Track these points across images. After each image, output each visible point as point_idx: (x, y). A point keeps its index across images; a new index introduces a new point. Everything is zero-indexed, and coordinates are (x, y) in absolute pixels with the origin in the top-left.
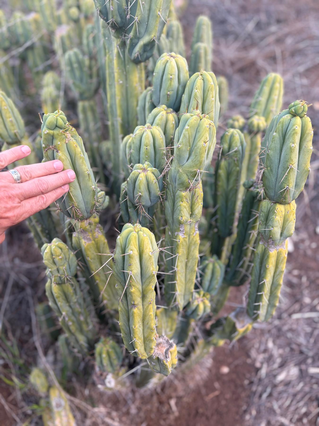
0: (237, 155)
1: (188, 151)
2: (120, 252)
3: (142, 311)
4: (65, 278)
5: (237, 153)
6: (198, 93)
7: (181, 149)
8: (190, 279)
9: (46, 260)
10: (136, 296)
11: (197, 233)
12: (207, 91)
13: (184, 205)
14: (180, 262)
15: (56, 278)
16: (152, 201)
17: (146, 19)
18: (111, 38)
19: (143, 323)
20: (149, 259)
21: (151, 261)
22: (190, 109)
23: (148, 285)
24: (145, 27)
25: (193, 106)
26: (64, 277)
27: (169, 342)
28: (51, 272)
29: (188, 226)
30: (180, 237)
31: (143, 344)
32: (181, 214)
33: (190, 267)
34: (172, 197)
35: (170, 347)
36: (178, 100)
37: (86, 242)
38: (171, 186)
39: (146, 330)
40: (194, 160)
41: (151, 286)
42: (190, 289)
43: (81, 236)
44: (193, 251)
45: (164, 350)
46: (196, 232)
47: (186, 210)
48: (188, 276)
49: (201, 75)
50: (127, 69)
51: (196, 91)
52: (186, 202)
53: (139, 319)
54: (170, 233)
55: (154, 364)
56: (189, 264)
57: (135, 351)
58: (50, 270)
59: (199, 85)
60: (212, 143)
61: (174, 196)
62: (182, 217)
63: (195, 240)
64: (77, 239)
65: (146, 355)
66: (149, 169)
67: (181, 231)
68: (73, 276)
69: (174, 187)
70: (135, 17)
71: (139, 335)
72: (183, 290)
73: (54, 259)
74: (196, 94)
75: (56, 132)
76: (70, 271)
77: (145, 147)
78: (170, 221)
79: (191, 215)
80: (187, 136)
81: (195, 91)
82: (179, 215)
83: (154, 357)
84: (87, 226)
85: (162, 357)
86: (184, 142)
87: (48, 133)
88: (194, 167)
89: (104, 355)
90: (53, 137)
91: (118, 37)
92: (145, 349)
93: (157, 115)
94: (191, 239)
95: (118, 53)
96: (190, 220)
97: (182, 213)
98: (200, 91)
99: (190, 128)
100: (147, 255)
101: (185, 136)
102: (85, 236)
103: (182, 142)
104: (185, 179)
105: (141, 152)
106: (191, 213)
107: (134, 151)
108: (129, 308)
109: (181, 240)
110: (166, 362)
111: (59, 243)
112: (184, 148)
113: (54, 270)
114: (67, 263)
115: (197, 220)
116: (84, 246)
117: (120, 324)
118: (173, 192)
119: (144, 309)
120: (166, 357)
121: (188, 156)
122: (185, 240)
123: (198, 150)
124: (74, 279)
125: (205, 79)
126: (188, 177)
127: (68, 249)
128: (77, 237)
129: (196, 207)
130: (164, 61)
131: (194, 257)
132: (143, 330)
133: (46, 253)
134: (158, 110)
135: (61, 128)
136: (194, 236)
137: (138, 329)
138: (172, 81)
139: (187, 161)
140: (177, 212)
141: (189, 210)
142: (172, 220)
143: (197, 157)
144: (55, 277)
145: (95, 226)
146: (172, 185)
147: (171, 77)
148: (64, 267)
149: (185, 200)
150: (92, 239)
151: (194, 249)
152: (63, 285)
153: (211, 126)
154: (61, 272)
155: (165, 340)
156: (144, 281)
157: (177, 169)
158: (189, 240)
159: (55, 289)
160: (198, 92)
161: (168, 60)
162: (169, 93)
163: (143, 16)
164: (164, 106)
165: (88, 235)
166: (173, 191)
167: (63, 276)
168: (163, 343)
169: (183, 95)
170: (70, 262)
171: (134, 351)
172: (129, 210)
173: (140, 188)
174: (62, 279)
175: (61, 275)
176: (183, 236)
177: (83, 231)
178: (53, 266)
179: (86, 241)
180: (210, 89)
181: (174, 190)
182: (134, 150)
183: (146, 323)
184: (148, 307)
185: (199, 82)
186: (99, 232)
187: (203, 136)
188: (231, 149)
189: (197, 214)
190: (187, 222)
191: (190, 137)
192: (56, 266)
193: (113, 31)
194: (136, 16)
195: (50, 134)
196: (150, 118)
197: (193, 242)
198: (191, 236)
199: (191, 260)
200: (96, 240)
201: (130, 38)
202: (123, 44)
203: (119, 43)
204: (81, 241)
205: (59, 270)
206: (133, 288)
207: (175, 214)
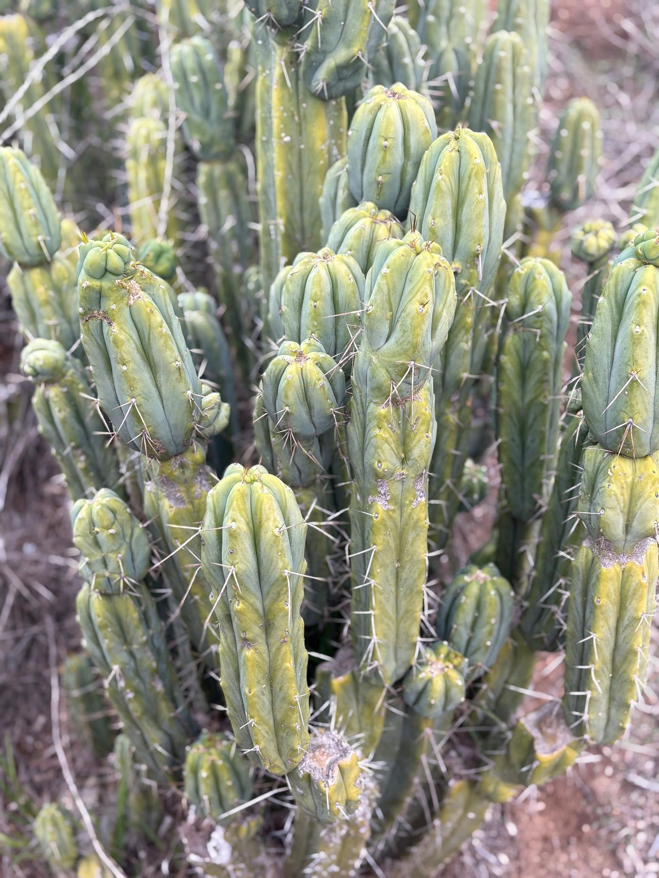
0: (541, 322)
1: (388, 322)
2: (213, 522)
3: (267, 658)
4: (119, 580)
5: (541, 319)
6: (443, 182)
7: (373, 315)
8: (407, 611)
9: (79, 536)
10: (249, 621)
11: (420, 502)
12: (466, 179)
13: (383, 435)
14: (381, 567)
15: (101, 580)
16: (317, 425)
17: (342, 15)
18: (269, 44)
19: (271, 686)
20: (274, 542)
21: (277, 546)
22: (427, 217)
23: (276, 600)
24: (340, 30)
25: (432, 211)
26: (119, 578)
27: (342, 746)
28: (88, 564)
29: (397, 483)
30: (380, 508)
31: (272, 736)
32: (379, 455)
33: (406, 580)
34: (361, 415)
35: (341, 756)
36: (404, 194)
37: (172, 505)
38: (358, 391)
39: (278, 704)
40: (401, 340)
41: (283, 602)
42: (408, 635)
43: (163, 492)
44: (412, 545)
45: (327, 762)
46: (419, 499)
47: (389, 447)
48: (403, 604)
49: (457, 139)
50: (302, 110)
51: (440, 177)
52: (389, 429)
53: (260, 676)
54: (358, 497)
55: (301, 792)
56: (404, 575)
57: (252, 750)
58: (87, 559)
59: (447, 164)
60: (445, 304)
61: (364, 414)
62: (379, 462)
63: (415, 517)
64: (154, 498)
65: (283, 767)
66: (312, 355)
67: (380, 493)
68: (140, 582)
69: (363, 394)
70: (315, 10)
71: (263, 714)
72: (392, 636)
73: (97, 536)
74: (438, 186)
75: (105, 284)
76: (134, 568)
77: (313, 304)
78: (358, 470)
79: (404, 461)
80: (385, 288)
81: (438, 177)
82: (373, 457)
83: (301, 774)
84: (175, 471)
85: (317, 776)
86: (378, 301)
87: (88, 287)
88: (400, 355)
89: (204, 774)
90: (100, 296)
91: (282, 44)
92: (279, 752)
93: (352, 226)
94: (405, 515)
95: (282, 76)
96: (399, 471)
97: (380, 453)
98: (448, 177)
99: (391, 272)
100: (270, 533)
101: (380, 289)
102: (171, 492)
103: (375, 300)
104: (383, 379)
105: (303, 313)
106: (403, 456)
107: (288, 310)
108: (238, 648)
109: (379, 516)
110: (325, 787)
111: (111, 498)
112: (379, 314)
113: (97, 561)
114: (125, 546)
115: (417, 471)
116: (168, 514)
117: (221, 684)
118: (362, 407)
119: (272, 654)
120: (328, 776)
121: (387, 331)
122: (391, 517)
123: (409, 321)
124: (144, 588)
125: (462, 151)
126: (390, 374)
127: (130, 514)
128: (154, 493)
129: (415, 442)
130: (372, 105)
131: (415, 557)
132: (272, 703)
133: (80, 520)
134: (355, 214)
135: (116, 274)
136: (413, 509)
137: (259, 698)
138: (388, 153)
139: (387, 341)
140: (370, 450)
141: (397, 449)
142: (361, 467)
143: (406, 334)
144: (96, 577)
145: (195, 470)
146: (359, 389)
147: (386, 143)
148: (120, 555)
149: (386, 425)
150: (187, 500)
151: (414, 540)
152: (116, 598)
153: (440, 268)
154: (112, 566)
155: (333, 740)
156: (265, 589)
157: (367, 355)
158: (401, 517)
159: (97, 605)
160: (445, 181)
161: (382, 103)
162: (380, 178)
163: (333, 9)
164: (370, 205)
165: (179, 491)
166: (362, 403)
167: (116, 576)
168: (327, 746)
169: (414, 183)
170: (133, 546)
171: (249, 750)
172: (273, 440)
173: (286, 397)
174: (113, 582)
175: (111, 573)
176: (387, 507)
177: (168, 480)
178: (93, 551)
179: (172, 503)
180: (473, 174)
181: (364, 401)
182: (288, 306)
183: (277, 687)
184: (279, 649)
185: (448, 157)
186: (205, 485)
187: (418, 290)
188: (528, 309)
189: (418, 459)
190: (392, 474)
191: (392, 292)
192: (102, 552)
193: (273, 30)
194: (317, 9)
195: (93, 289)
196: (336, 231)
197: (412, 523)
198: (405, 508)
199: (408, 566)
200: (196, 502)
201: (305, 51)
202: (293, 59)
203: (285, 55)
204: (161, 503)
205: (107, 561)
206: (241, 601)
207: (366, 455)
